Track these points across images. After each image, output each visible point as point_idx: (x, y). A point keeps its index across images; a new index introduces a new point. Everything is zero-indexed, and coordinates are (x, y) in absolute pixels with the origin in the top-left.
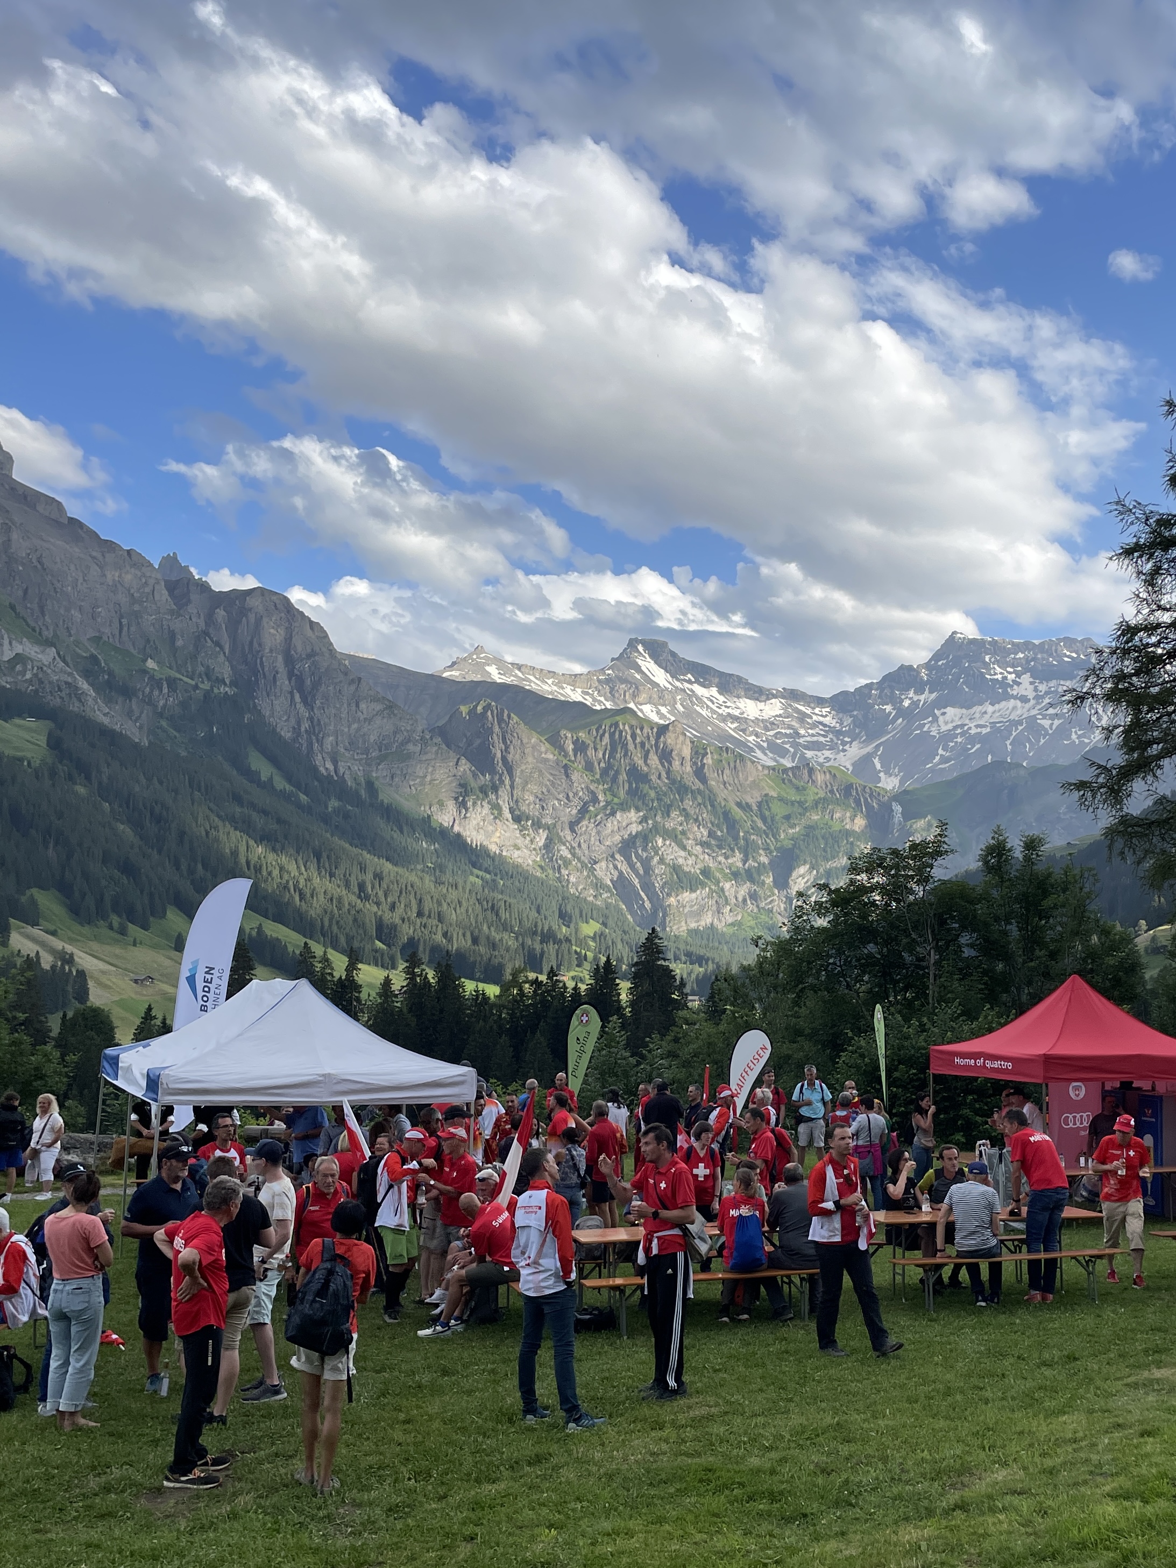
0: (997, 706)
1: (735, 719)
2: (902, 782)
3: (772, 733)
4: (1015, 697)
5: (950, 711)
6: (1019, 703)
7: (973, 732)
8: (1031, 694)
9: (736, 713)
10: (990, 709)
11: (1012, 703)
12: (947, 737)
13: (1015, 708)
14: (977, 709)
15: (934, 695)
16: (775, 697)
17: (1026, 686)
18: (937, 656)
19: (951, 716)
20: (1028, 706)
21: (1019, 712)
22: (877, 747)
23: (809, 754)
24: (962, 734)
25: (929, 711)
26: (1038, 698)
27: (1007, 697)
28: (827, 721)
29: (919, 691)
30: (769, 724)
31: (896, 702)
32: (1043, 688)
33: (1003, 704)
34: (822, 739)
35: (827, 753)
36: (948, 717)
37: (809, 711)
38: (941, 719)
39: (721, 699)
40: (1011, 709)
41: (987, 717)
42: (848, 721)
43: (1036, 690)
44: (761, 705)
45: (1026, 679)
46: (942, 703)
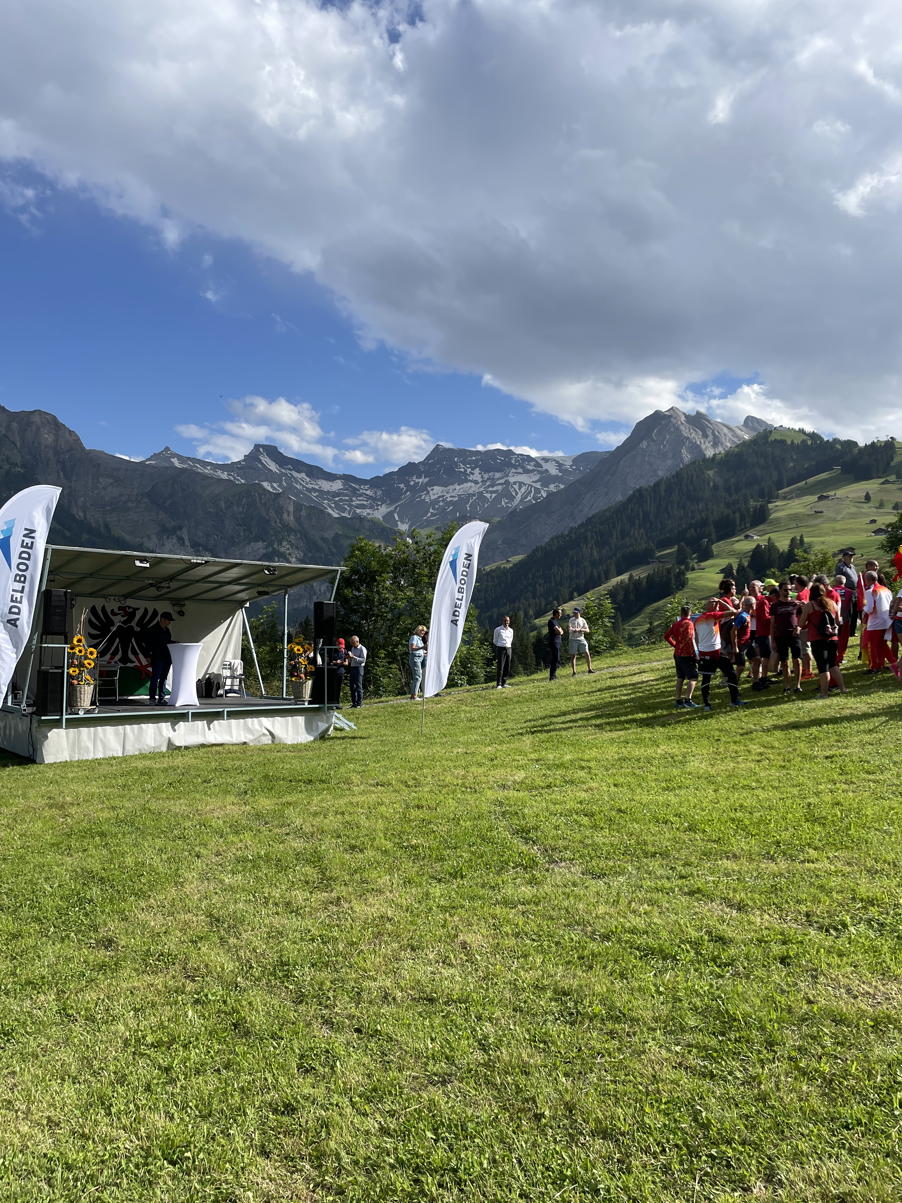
0: (461, 486)
1: (315, 490)
2: (410, 527)
3: (337, 499)
4: (471, 481)
5: (435, 487)
6: (473, 484)
7: (448, 500)
8: (480, 480)
9: (317, 487)
10: (458, 487)
11: (469, 484)
12: (435, 502)
13: (471, 487)
14: (451, 487)
15: (427, 480)
16: (338, 479)
17: (477, 475)
18: (428, 458)
19: (436, 491)
20: (478, 486)
21: (473, 489)
22: (396, 508)
23: (358, 511)
24: (443, 501)
25: (424, 488)
26: (483, 481)
27: (467, 481)
28: (368, 492)
29: (419, 477)
30: (335, 494)
31: (407, 484)
32: (486, 476)
33: (465, 484)
34: (365, 503)
35: (368, 511)
36: (434, 491)
37: (358, 487)
38: (431, 493)
39: (308, 479)
40: (468, 487)
41: (456, 492)
42: (379, 493)
43: (482, 477)
44: (331, 483)
45: (477, 471)
46: (431, 484)
